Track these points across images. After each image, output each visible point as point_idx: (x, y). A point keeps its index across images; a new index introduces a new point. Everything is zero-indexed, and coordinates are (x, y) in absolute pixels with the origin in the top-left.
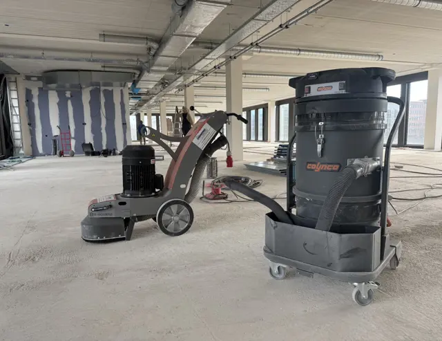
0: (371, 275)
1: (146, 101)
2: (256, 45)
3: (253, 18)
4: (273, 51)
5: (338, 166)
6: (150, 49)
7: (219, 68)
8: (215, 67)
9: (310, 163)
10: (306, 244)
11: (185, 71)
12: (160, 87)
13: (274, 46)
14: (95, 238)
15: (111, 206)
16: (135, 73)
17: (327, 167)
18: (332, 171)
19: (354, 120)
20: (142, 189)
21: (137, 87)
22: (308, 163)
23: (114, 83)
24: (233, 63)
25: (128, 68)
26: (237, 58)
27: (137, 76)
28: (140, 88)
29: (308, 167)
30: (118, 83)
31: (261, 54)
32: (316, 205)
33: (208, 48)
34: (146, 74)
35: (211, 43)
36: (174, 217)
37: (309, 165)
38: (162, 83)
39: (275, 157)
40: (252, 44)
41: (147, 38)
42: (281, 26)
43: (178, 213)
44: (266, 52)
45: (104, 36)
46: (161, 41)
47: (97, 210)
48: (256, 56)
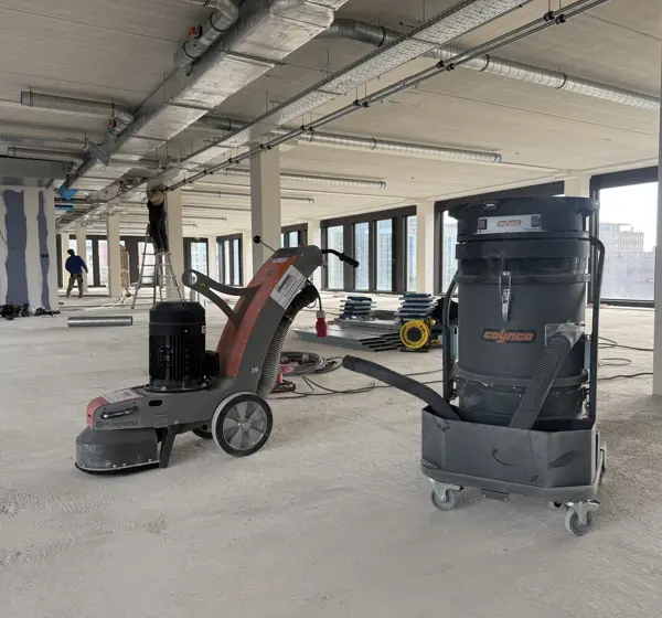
0: (588, 490)
1: (81, 213)
2: (310, 129)
3: (315, 88)
4: (333, 139)
5: (531, 335)
6: (114, 123)
7: (237, 162)
8: (230, 160)
9: (489, 330)
10: (496, 451)
11: (175, 164)
12: (116, 188)
13: (336, 133)
14: (108, 466)
15: (135, 408)
16: (72, 163)
17: (516, 337)
18: (522, 342)
19: (552, 269)
20: (186, 378)
21: (71, 187)
22: (486, 330)
23: (26, 180)
24: (265, 155)
25: (60, 153)
26: (274, 148)
27: (75, 168)
28: (76, 190)
29: (486, 337)
30: (35, 180)
31: (312, 143)
32: (500, 393)
33: (224, 128)
34: (99, 165)
35: (230, 121)
36: (242, 424)
37: (487, 333)
38: (121, 182)
39: (342, 317)
40: (303, 127)
41: (114, 105)
42: (356, 103)
43: (247, 417)
44: (322, 141)
45: (30, 96)
46: (139, 112)
47: (112, 416)
48: (304, 146)
